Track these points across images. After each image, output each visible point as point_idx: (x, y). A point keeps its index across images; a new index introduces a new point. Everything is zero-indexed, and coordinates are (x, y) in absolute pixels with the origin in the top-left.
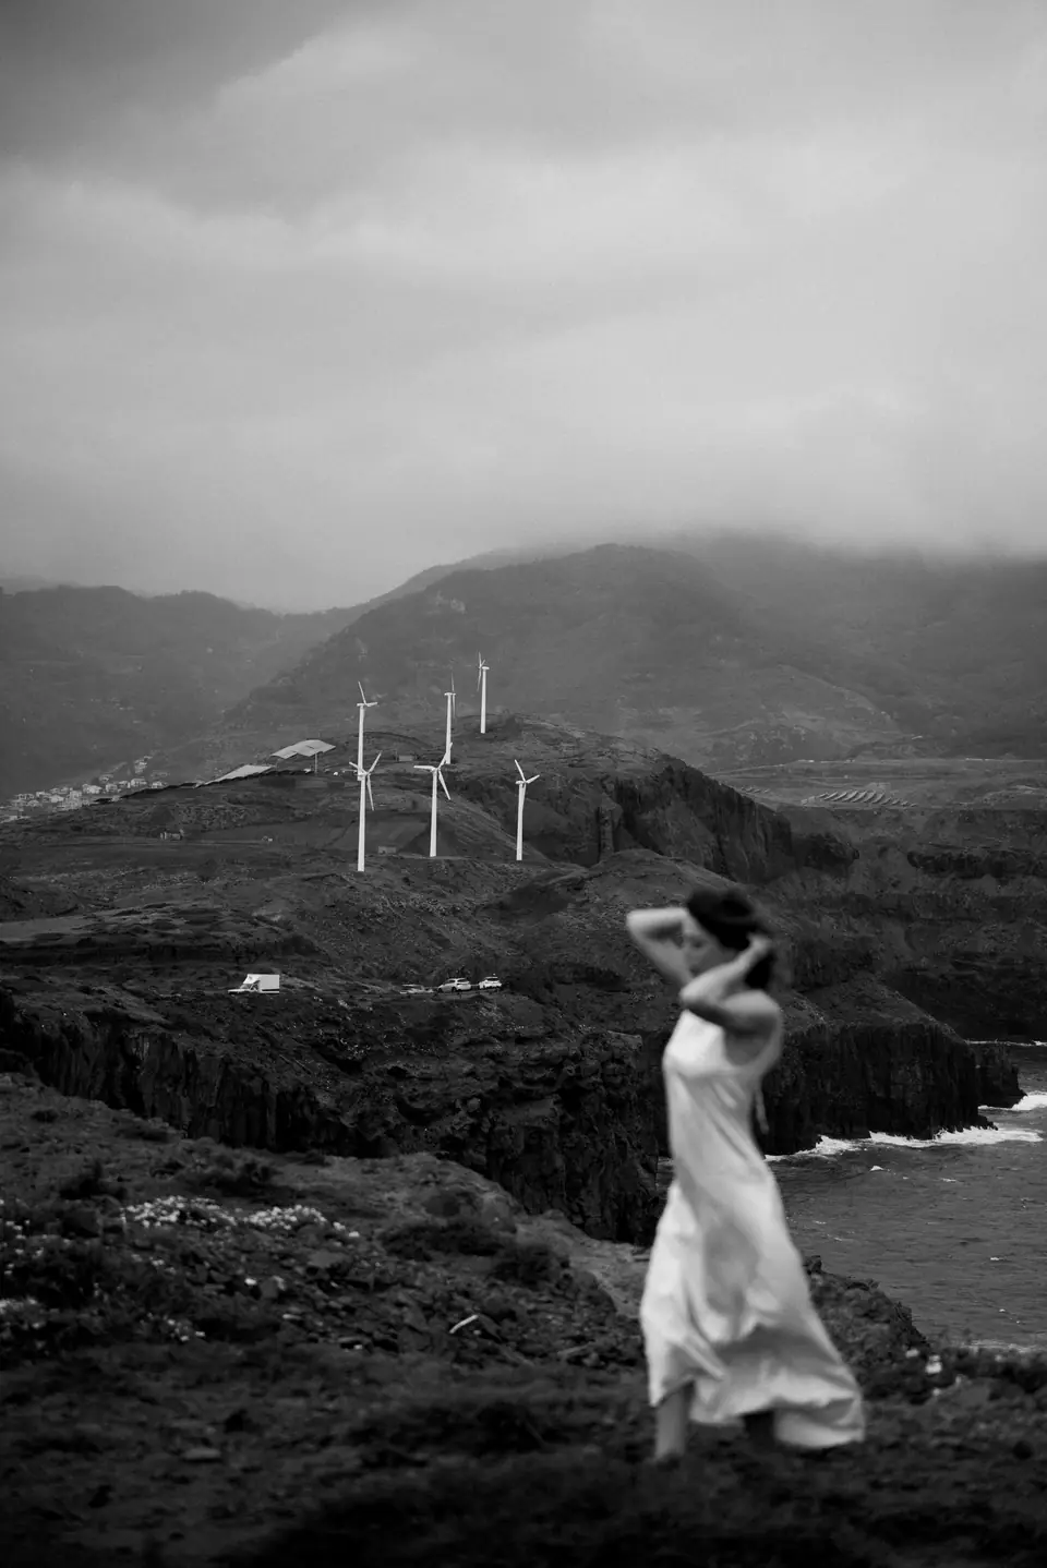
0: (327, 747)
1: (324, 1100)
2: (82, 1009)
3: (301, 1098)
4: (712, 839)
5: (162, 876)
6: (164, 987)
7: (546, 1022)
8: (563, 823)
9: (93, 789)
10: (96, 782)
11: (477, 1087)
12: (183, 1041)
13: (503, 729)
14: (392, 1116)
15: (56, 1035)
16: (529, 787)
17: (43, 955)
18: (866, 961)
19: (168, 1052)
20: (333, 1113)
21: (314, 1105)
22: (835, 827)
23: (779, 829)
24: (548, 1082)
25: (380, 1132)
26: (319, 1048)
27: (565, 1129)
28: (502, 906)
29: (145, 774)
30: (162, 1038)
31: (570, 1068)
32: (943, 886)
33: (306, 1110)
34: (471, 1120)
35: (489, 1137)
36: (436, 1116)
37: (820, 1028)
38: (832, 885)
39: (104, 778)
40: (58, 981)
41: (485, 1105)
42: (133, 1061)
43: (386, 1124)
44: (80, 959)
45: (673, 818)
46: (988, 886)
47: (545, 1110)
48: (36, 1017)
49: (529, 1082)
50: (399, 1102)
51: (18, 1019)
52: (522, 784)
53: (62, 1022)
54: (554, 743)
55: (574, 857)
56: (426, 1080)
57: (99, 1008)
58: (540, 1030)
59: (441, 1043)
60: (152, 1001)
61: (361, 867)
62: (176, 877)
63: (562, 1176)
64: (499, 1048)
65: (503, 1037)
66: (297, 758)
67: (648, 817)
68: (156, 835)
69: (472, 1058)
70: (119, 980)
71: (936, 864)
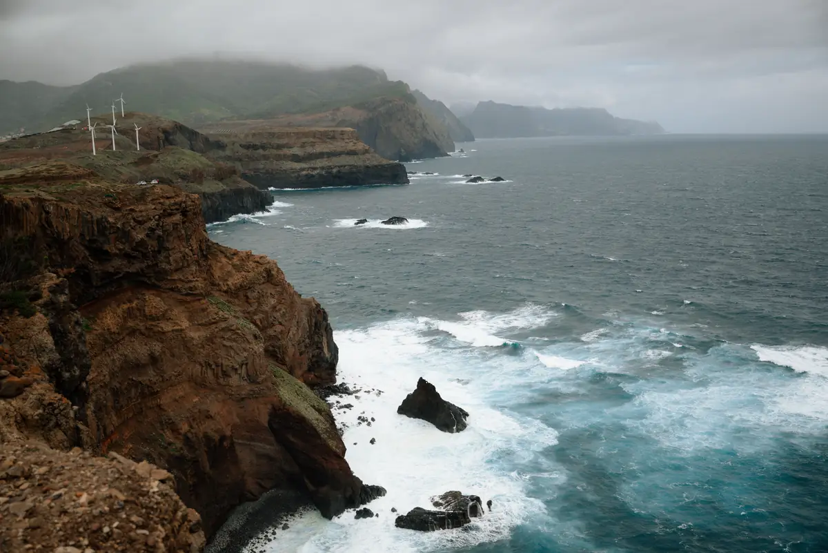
0: (79, 122)
1: (111, 220)
2: (28, 197)
3: (104, 220)
4: (189, 142)
5: (36, 159)
6: (53, 189)
7: (175, 192)
8: (149, 140)
9: (9, 137)
10: (9, 135)
11: (158, 212)
12: (64, 205)
13: (129, 115)
14: (132, 223)
15: (20, 206)
16: (139, 131)
17: (9, 181)
18: (234, 172)
19: (59, 208)
20: (114, 223)
21: (108, 222)
22: (220, 138)
23: (206, 140)
24: (177, 209)
25: (130, 228)
26: (107, 204)
27: (184, 223)
28: (135, 162)
29: (24, 132)
30: (56, 204)
31: (183, 205)
32: (250, 152)
33: (106, 223)
34: (156, 222)
35: (162, 226)
36: (145, 222)
37: (224, 190)
38: (221, 153)
39: (11, 133)
40: (15, 189)
41: (160, 217)
42: (48, 213)
43: (130, 225)
44: (21, 182)
45: (179, 137)
46: (261, 151)
47: (178, 218)
48: (12, 201)
49: (171, 210)
50: (134, 219)
51: (6, 202)
52: (137, 129)
53: (22, 202)
54: (143, 119)
55: (153, 149)
56: (141, 211)
57: (34, 197)
58: (173, 195)
59: (145, 201)
60: (51, 193)
61: (94, 154)
62: (40, 159)
63: (184, 236)
64: (162, 201)
65: (163, 197)
66: (70, 125)
67: (171, 137)
68: (32, 147)
69: (154, 204)
70: (37, 187)
71: (248, 147)
